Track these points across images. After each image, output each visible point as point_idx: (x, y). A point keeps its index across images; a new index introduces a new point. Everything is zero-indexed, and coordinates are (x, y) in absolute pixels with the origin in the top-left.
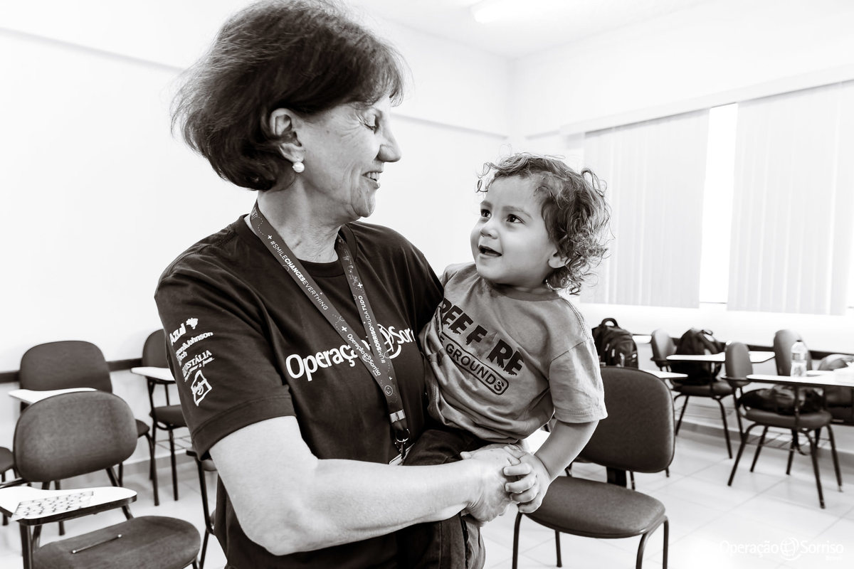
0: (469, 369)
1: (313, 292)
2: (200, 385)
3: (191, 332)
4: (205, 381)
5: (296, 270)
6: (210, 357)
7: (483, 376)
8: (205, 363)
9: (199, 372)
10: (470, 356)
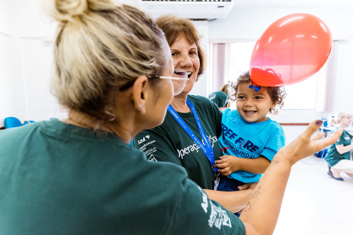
0: (237, 153)
1: (181, 122)
2: (152, 159)
3: (147, 141)
4: (154, 158)
5: (175, 115)
6: (155, 149)
7: (244, 155)
8: (153, 151)
9: (152, 155)
10: (237, 148)
